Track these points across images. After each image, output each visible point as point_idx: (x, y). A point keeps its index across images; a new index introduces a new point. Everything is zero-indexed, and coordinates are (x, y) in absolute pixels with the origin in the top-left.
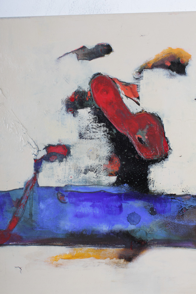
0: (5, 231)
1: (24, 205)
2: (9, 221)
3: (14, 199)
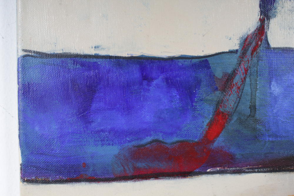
0: (198, 143)
1: (239, 88)
2: (207, 121)
3: (219, 74)
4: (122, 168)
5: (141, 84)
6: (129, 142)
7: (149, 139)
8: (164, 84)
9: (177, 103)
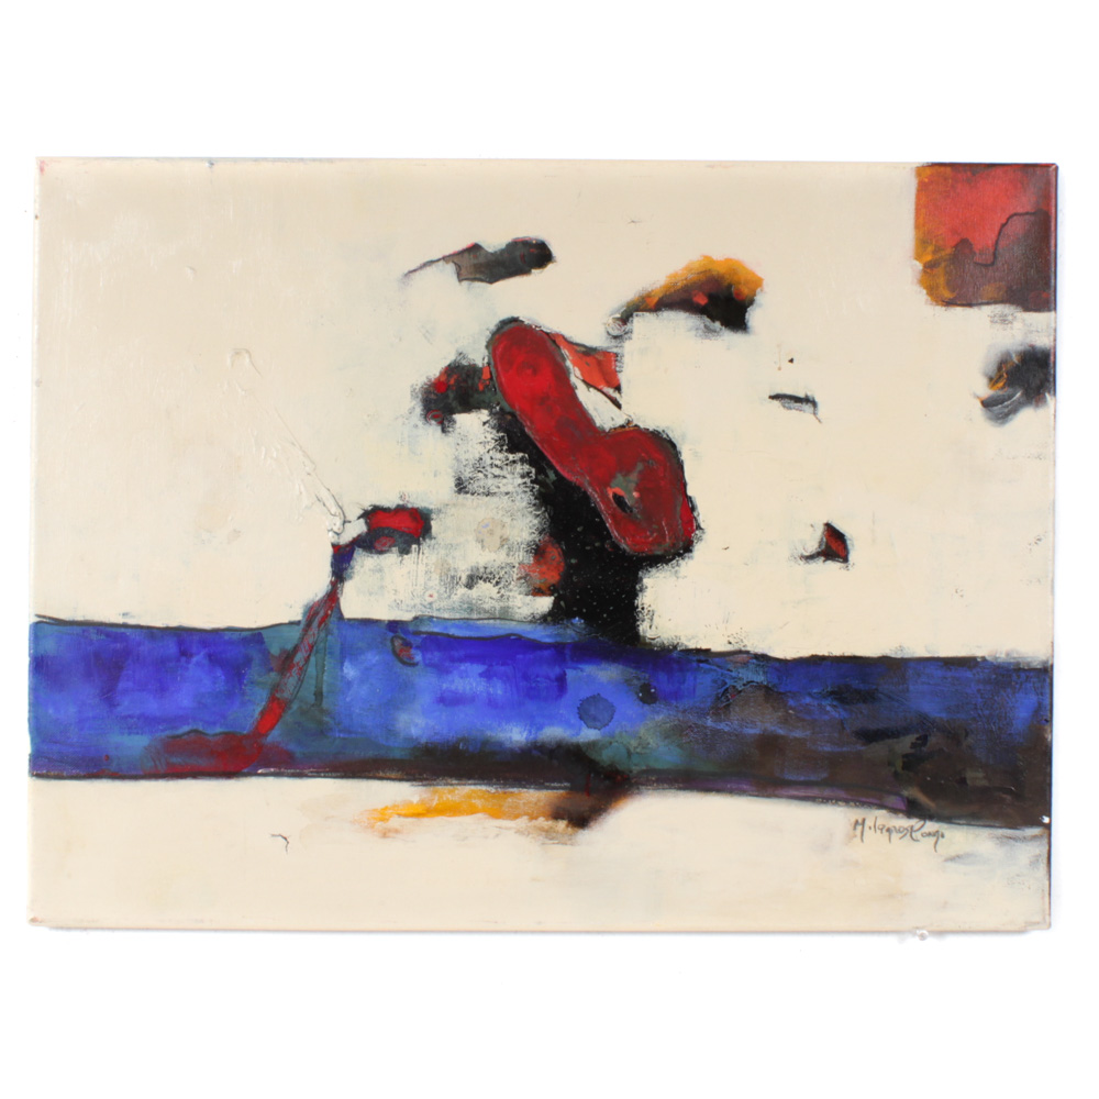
0: (246, 737)
1: (300, 669)
2: (259, 709)
3: (275, 650)
4: (153, 764)
5: (178, 660)
6: (163, 731)
7: (186, 728)
8: (206, 662)
9: (221, 686)
